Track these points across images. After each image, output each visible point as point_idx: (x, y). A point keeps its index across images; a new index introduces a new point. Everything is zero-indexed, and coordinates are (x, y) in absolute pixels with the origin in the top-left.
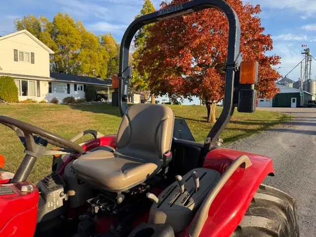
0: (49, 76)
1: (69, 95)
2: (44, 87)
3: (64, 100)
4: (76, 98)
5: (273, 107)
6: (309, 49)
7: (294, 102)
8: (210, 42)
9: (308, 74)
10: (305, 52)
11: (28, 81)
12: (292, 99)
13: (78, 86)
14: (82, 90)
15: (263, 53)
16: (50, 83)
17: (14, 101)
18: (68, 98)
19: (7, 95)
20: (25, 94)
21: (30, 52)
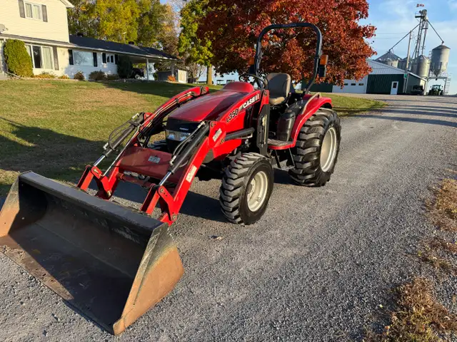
0: (68, 40)
1: (97, 69)
2: (63, 56)
3: (90, 75)
4: (106, 74)
5: (367, 93)
6: (426, 11)
7: (395, 87)
8: (293, 7)
9: (421, 48)
10: (420, 15)
11: (42, 46)
12: (393, 83)
13: (107, 55)
14: (112, 61)
15: (356, 21)
16: (70, 52)
17: (28, 75)
18: (96, 72)
19: (18, 66)
20: (38, 65)
21: (40, 3)
